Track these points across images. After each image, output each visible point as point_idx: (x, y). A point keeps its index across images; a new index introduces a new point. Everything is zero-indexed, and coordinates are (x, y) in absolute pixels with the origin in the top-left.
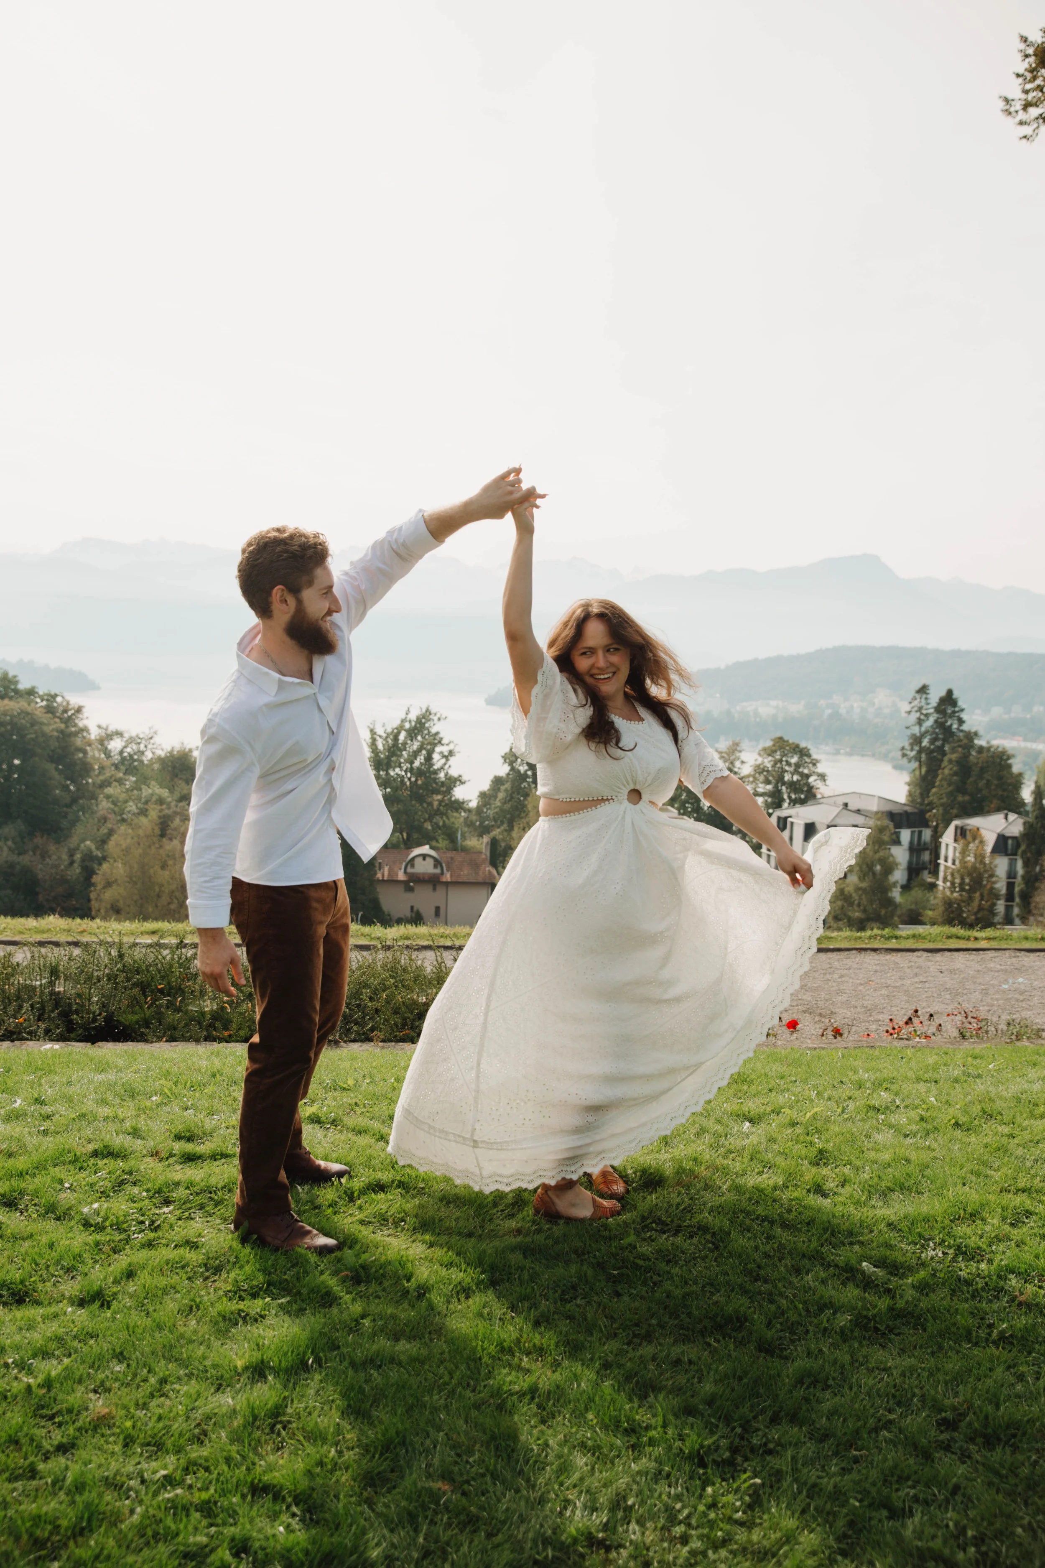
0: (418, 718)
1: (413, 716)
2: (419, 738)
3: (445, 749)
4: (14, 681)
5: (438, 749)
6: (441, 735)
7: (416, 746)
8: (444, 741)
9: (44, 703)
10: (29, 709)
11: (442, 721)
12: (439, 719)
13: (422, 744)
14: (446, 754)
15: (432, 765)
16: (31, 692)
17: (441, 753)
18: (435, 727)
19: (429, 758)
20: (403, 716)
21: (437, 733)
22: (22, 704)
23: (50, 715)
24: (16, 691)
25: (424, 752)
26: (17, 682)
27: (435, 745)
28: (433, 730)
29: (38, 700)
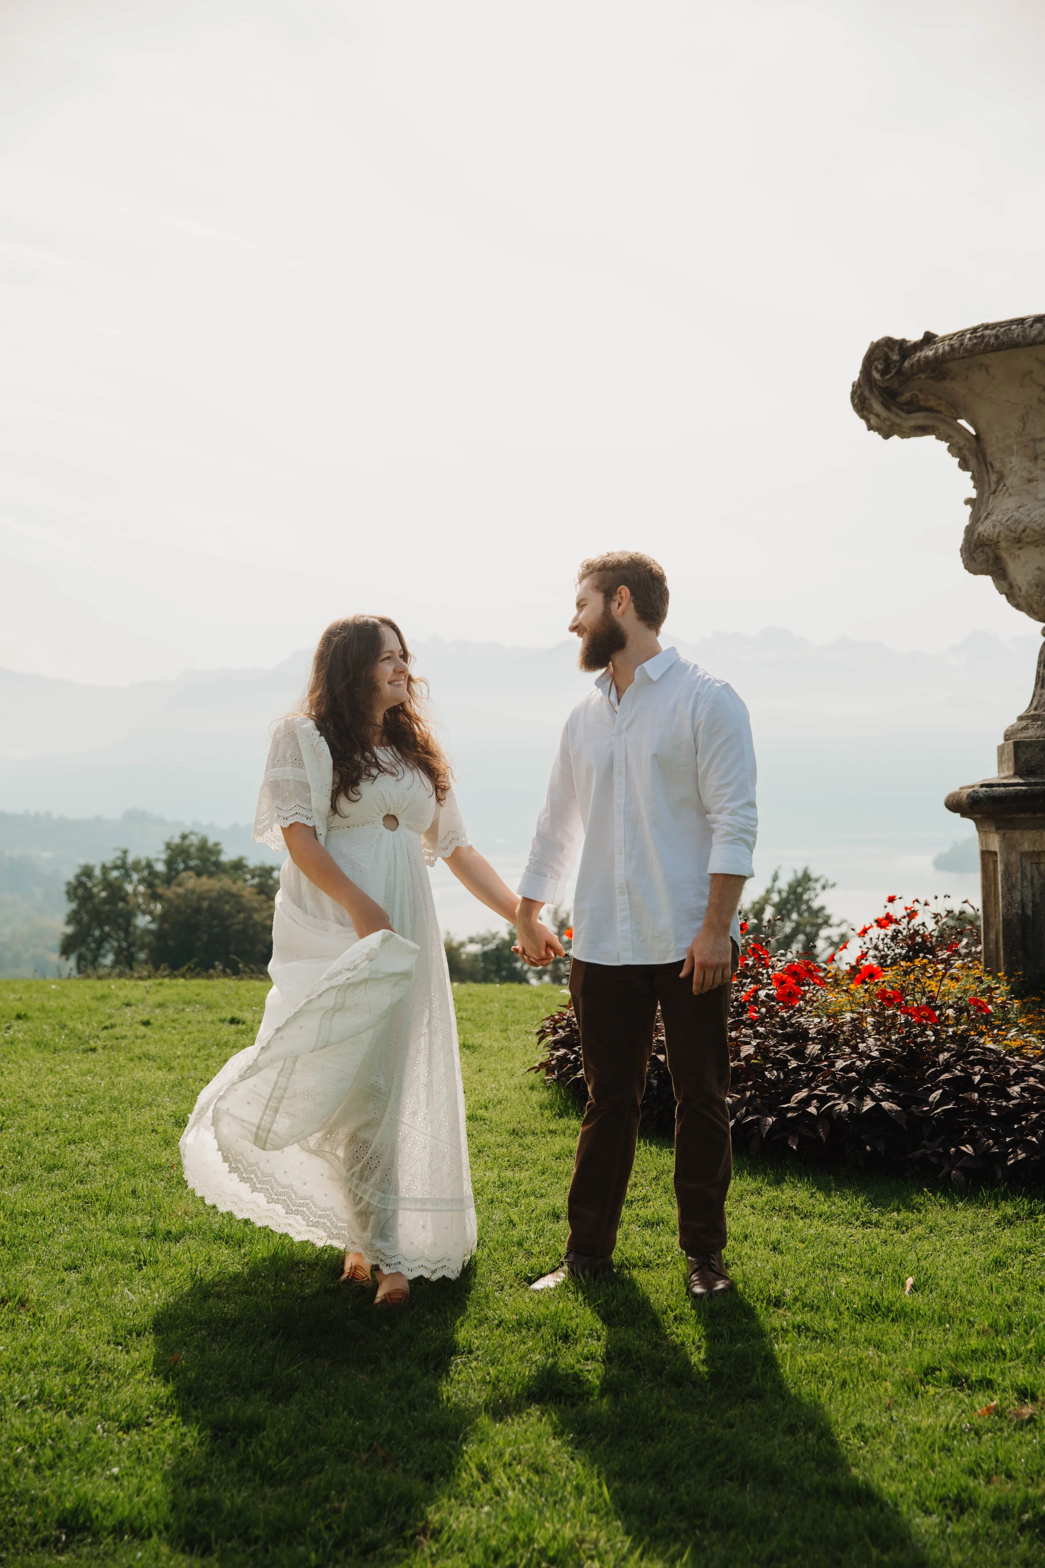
0: (790, 886)
1: (783, 884)
2: (794, 916)
3: (833, 933)
4: (216, 851)
5: (824, 933)
6: (827, 912)
7: (788, 927)
8: (834, 920)
9: (256, 881)
10: (234, 888)
11: (828, 891)
12: (824, 888)
13: (798, 924)
14: (836, 939)
15: (814, 957)
16: (238, 866)
17: (828, 938)
18: (819, 899)
19: (809, 950)
20: (768, 884)
21: (822, 908)
22: (224, 883)
23: (263, 897)
24: (218, 864)
25: (801, 937)
26: (219, 852)
27: (819, 927)
28: (816, 905)
29: (248, 877)
